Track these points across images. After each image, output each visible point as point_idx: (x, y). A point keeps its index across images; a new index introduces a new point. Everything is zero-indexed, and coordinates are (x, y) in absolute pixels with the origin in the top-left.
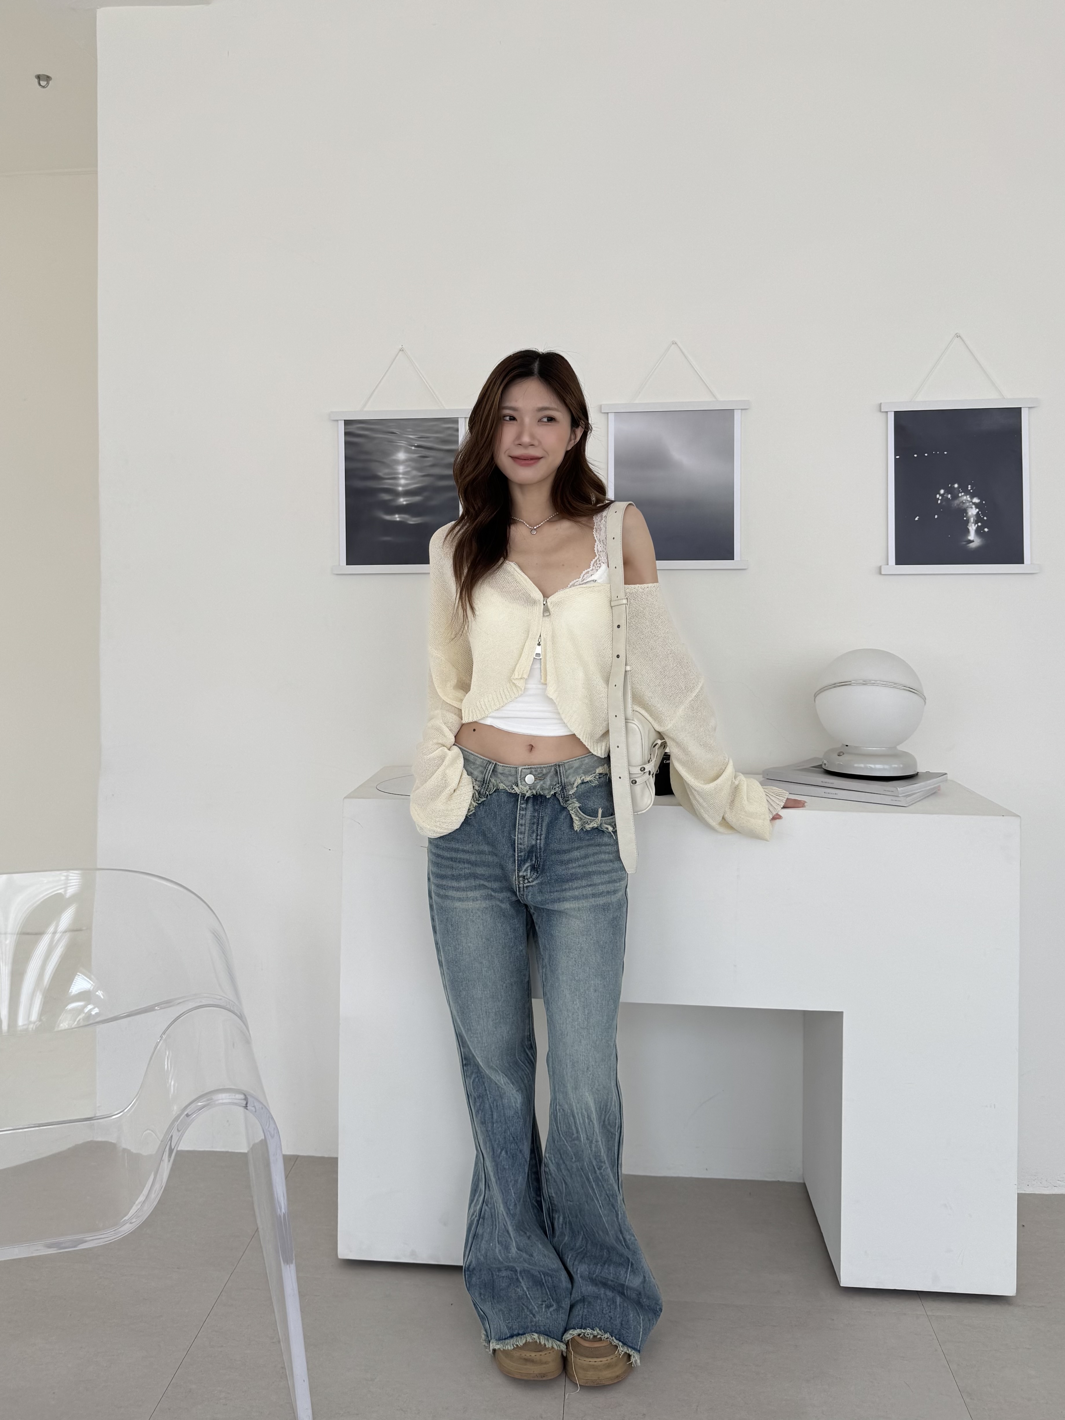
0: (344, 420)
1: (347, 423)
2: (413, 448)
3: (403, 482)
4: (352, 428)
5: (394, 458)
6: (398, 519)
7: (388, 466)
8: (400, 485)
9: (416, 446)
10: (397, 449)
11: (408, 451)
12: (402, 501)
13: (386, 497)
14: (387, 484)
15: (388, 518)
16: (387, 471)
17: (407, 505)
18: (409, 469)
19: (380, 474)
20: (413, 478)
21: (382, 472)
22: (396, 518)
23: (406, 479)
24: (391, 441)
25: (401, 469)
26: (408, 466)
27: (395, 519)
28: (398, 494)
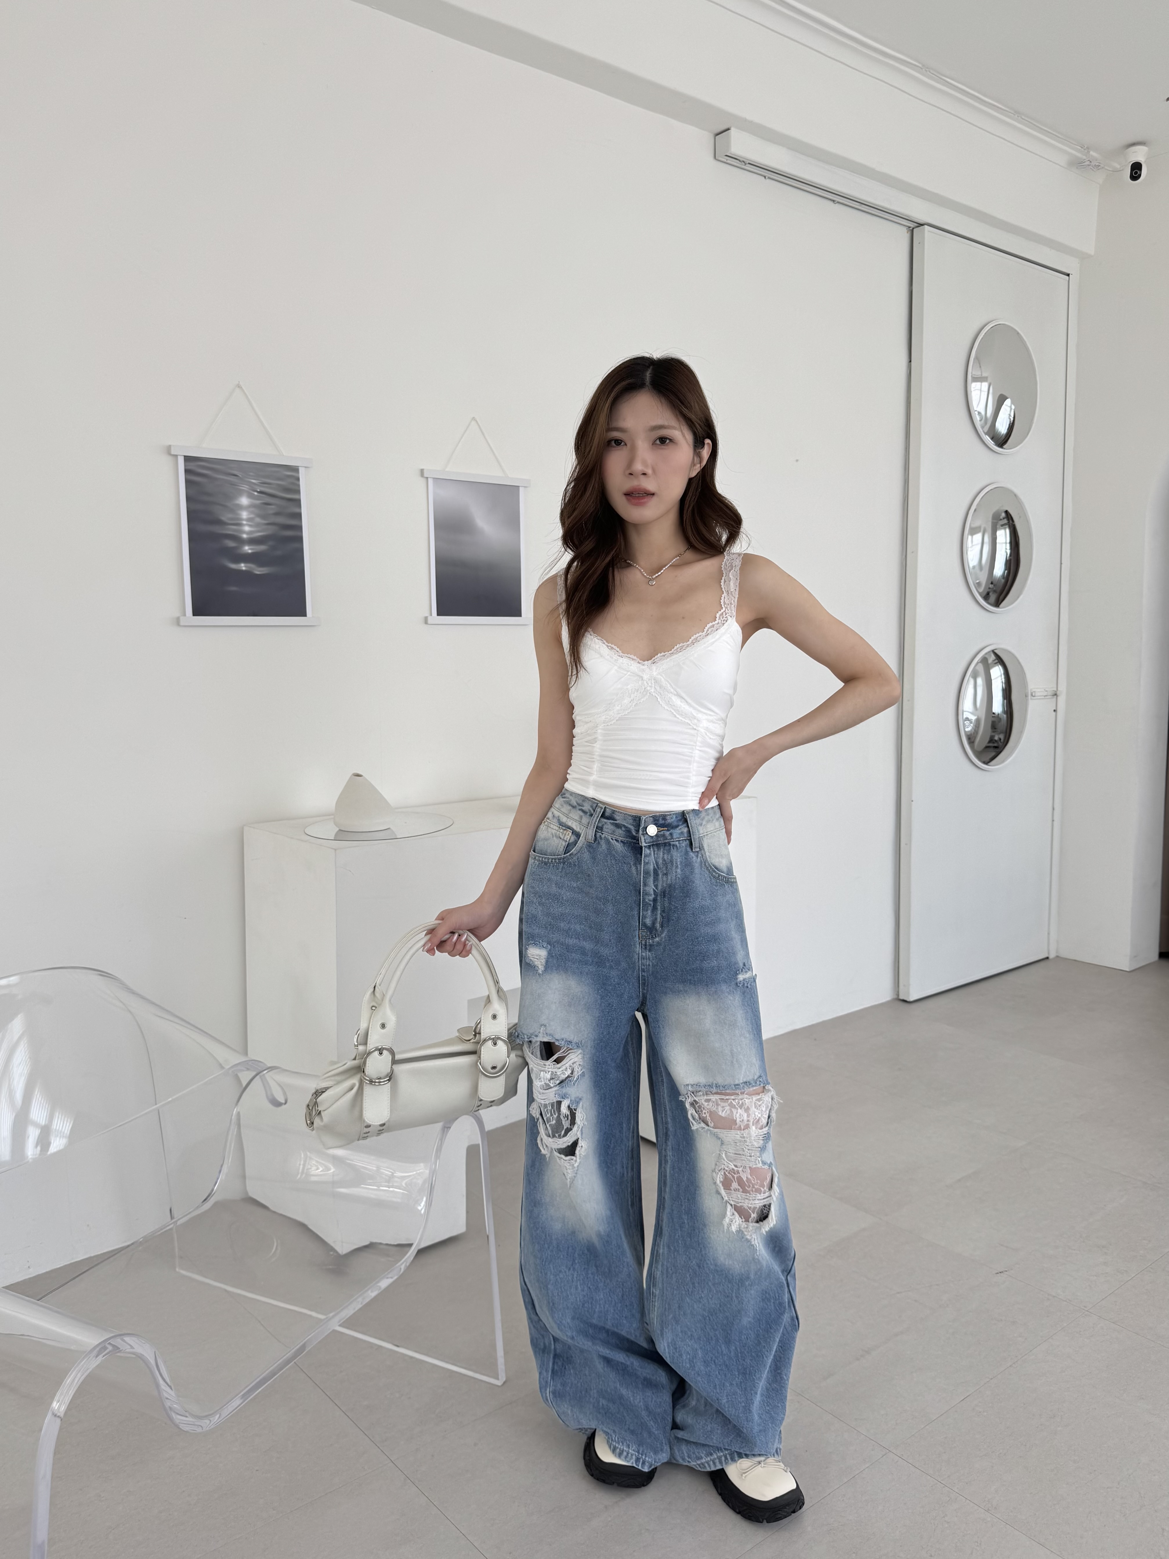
0: (185, 456)
1: (187, 459)
2: (256, 493)
3: (247, 529)
4: (192, 466)
5: (237, 502)
6: (244, 568)
7: (232, 511)
8: (244, 532)
9: (258, 492)
10: (240, 493)
11: (250, 496)
12: (247, 549)
13: (231, 544)
14: (230, 530)
15: (233, 566)
16: (230, 516)
17: (252, 554)
18: (252, 516)
19: (224, 518)
20: (258, 525)
21: (225, 517)
22: (242, 567)
23: (250, 526)
24: (233, 484)
25: (244, 515)
26: (252, 513)
27: (241, 569)
28: (242, 542)
